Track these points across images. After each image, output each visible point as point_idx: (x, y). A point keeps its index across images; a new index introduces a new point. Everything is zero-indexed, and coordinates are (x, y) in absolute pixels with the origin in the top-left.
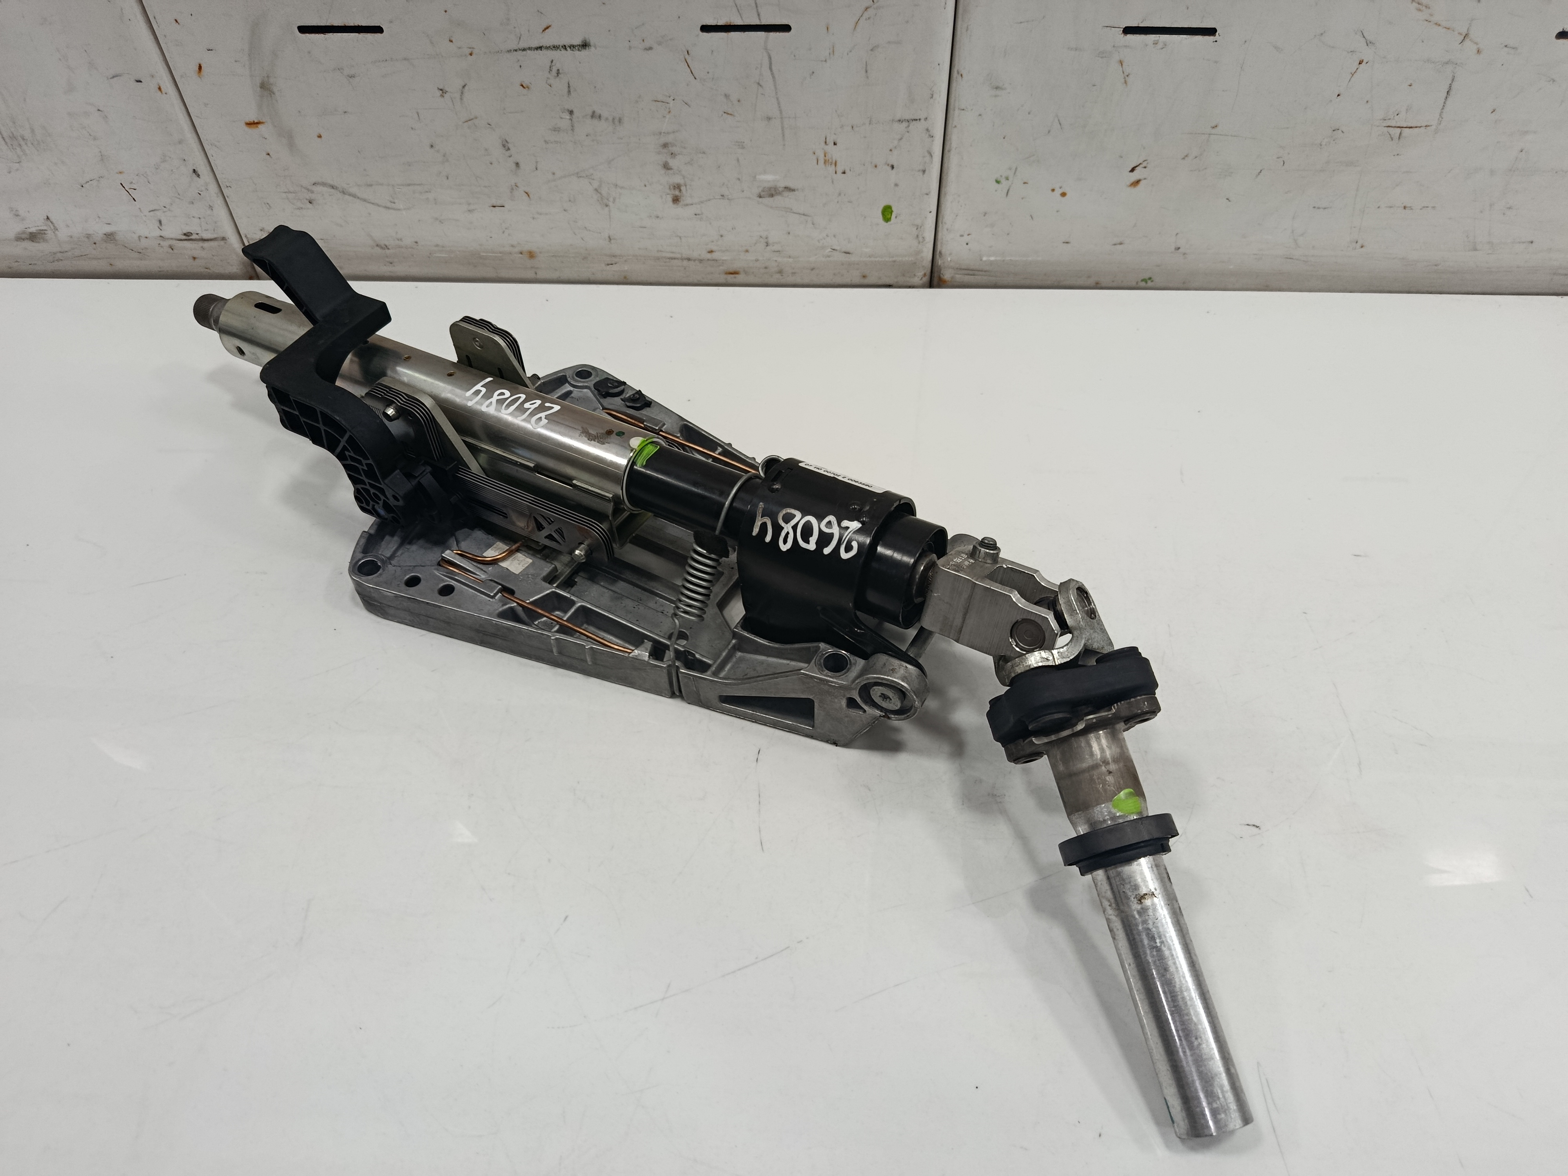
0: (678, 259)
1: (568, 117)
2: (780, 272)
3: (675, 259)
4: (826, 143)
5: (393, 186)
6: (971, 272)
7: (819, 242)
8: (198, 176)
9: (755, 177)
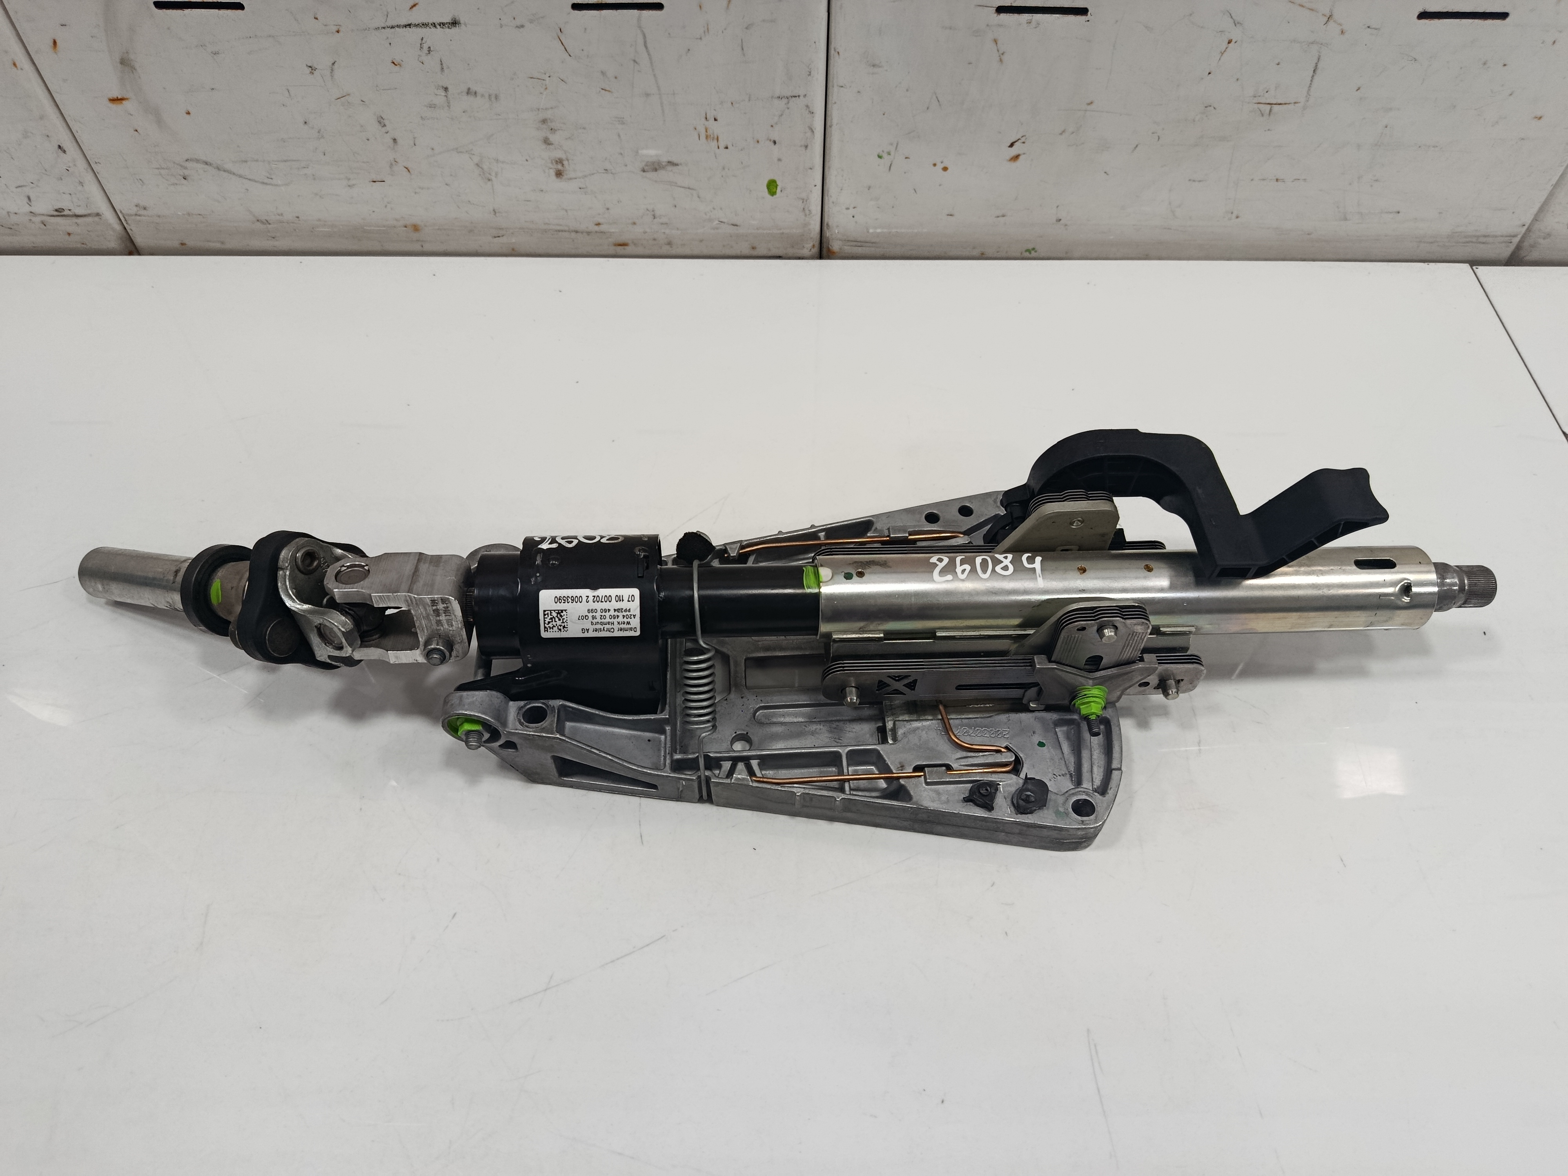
0: (565, 231)
1: (443, 94)
2: (670, 244)
3: (562, 231)
4: (706, 118)
5: (269, 162)
6: (859, 244)
7: (706, 215)
8: (64, 152)
9: (637, 152)
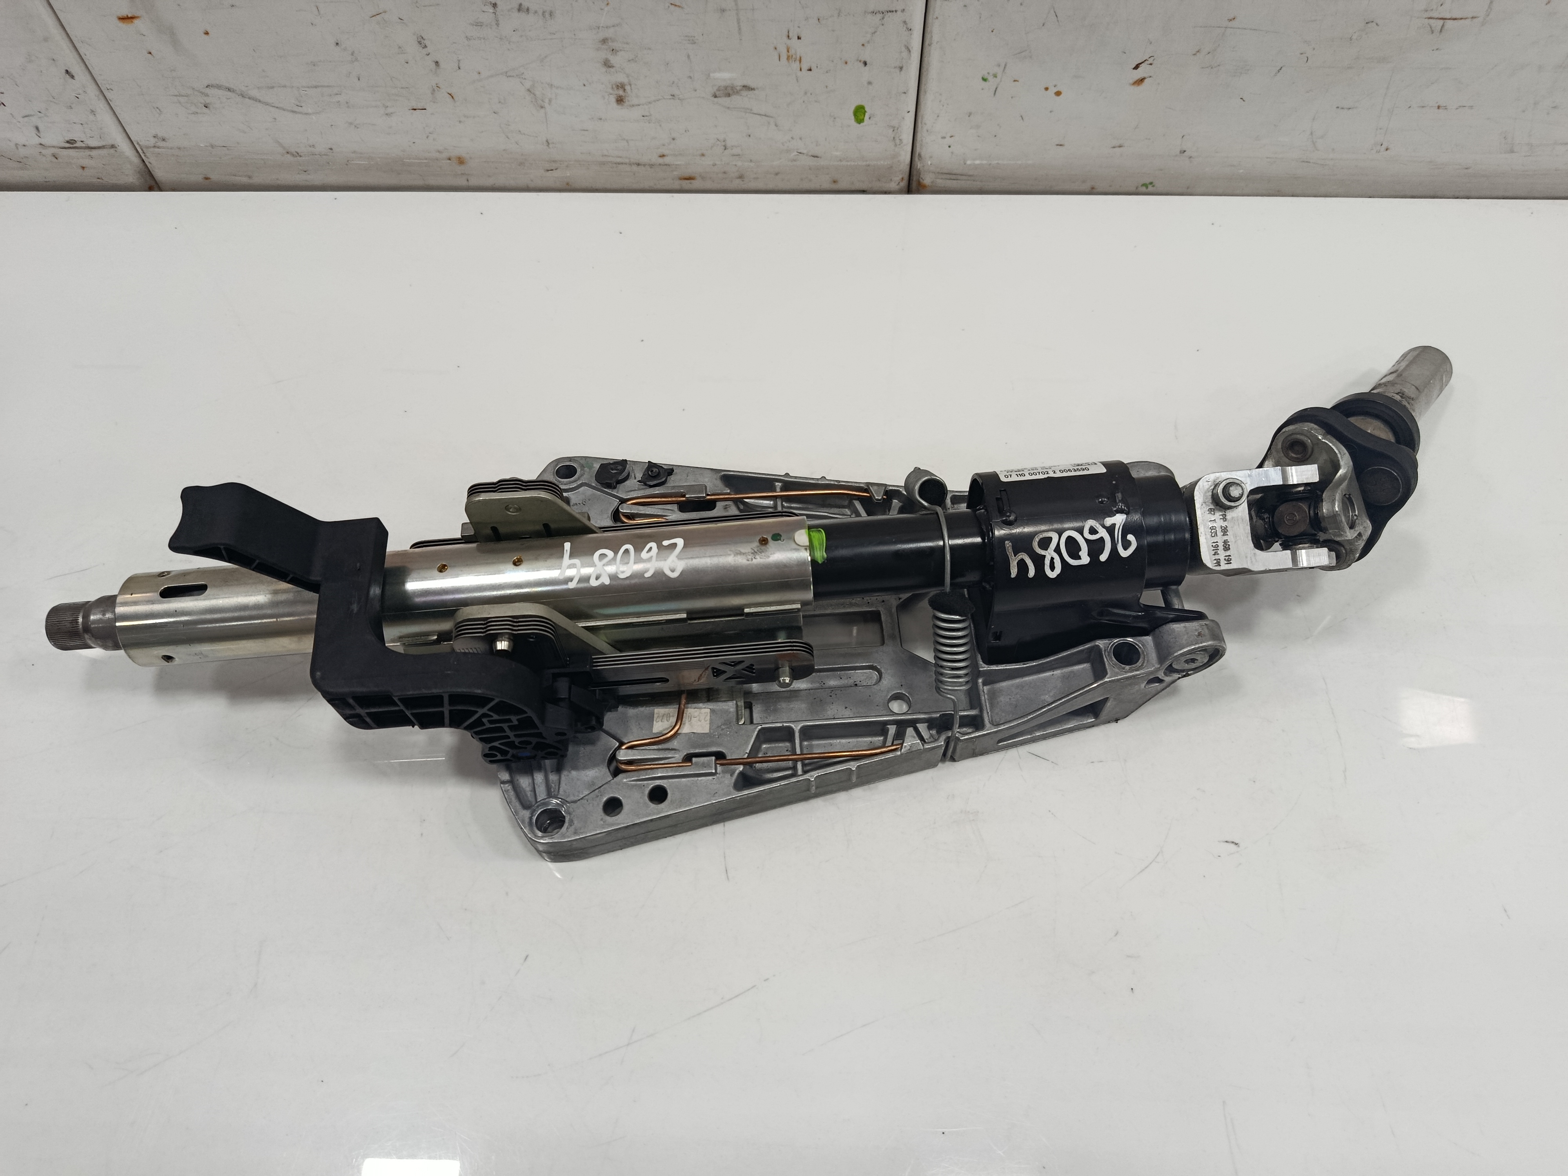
0: (626, 164)
1: (491, 11)
2: (741, 177)
3: (622, 163)
4: (789, 36)
5: (298, 88)
6: (953, 177)
7: (784, 145)
8: (73, 77)
9: (709, 75)
